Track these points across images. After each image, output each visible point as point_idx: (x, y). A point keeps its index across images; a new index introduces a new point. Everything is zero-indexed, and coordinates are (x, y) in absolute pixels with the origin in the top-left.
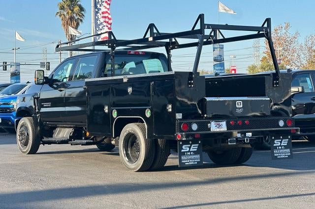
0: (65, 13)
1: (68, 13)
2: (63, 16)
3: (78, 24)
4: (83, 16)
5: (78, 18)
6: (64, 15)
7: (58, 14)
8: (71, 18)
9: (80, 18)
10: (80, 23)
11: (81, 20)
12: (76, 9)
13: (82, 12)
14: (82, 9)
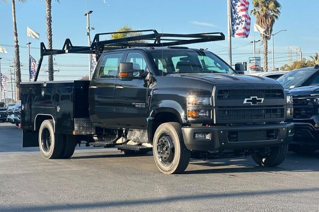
0: (260, 10)
1: (262, 10)
2: (257, 14)
3: (273, 21)
4: (279, 12)
5: (273, 15)
6: (258, 12)
7: (253, 12)
8: (266, 16)
9: (275, 14)
10: (275, 20)
11: (277, 17)
12: (272, 5)
13: (278, 8)
14: (277, 5)
